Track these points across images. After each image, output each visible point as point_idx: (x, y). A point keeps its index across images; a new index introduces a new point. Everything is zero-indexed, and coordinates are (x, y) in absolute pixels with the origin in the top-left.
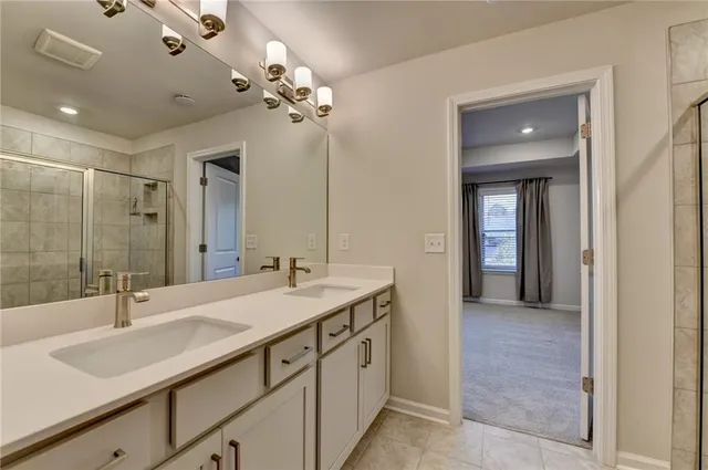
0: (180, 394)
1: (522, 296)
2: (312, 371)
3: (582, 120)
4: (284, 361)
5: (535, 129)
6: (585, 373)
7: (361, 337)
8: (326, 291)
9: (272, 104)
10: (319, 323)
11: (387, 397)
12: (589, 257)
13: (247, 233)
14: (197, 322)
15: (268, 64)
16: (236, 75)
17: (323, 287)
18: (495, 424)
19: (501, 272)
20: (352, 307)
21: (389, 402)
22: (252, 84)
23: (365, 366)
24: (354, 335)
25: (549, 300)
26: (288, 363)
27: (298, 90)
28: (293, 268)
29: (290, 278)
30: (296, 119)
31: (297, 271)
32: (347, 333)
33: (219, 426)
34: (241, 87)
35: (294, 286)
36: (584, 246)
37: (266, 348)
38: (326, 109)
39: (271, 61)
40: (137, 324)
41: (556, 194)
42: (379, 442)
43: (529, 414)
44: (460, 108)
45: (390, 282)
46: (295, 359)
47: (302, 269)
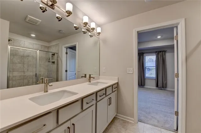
0: (60, 111)
1: (157, 86)
2: (95, 106)
3: (175, 35)
4: (87, 103)
5: (162, 36)
6: (176, 110)
7: (108, 97)
8: (99, 84)
9: (85, 33)
10: (96, 93)
11: (116, 114)
12: (177, 76)
13: (78, 67)
14: (64, 92)
15: (84, 22)
16: (75, 25)
17: (98, 82)
18: (148, 124)
19: (151, 79)
20: (106, 88)
21: (116, 115)
22: (79, 28)
23: (109, 105)
24: (106, 96)
25: (166, 87)
26: (88, 103)
27: (92, 29)
28: (90, 77)
29: (89, 80)
30: (91, 36)
31: (91, 78)
32: (104, 96)
33: (70, 119)
34: (76, 28)
35: (90, 82)
36: (176, 72)
37: (82, 99)
38: (99, 33)
39: (84, 21)
40: (50, 91)
41: (168, 56)
42: (113, 126)
43: (158, 121)
44: (138, 32)
45: (117, 81)
46: (90, 102)
47: (92, 77)
